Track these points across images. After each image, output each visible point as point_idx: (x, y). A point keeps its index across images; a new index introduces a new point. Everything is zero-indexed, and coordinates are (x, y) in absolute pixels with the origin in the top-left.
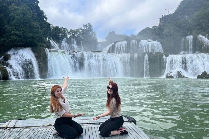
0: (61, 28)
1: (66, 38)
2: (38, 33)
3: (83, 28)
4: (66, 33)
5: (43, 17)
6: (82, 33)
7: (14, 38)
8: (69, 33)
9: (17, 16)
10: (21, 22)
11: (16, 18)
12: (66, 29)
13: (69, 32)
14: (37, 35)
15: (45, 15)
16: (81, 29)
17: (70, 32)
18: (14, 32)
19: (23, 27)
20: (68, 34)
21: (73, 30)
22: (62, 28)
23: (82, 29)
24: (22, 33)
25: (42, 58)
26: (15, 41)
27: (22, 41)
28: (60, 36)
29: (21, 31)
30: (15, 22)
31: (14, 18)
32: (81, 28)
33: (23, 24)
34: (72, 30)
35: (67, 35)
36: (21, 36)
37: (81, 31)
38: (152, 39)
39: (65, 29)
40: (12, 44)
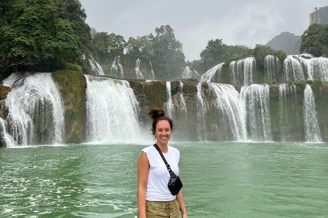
0: (110, 35)
1: (120, 54)
2: (68, 41)
3: (155, 35)
4: (121, 46)
5: (78, 13)
6: (153, 45)
7: (18, 51)
8: (126, 45)
9: (28, 6)
10: (34, 19)
11: (26, 11)
12: (122, 37)
13: (127, 42)
14: (66, 45)
15: (82, 9)
16: (151, 36)
17: (129, 42)
18: (19, 39)
19: (38, 29)
20: (125, 47)
21: (136, 39)
22: (113, 35)
23: (153, 37)
24: (36, 40)
25: (72, 95)
26: (20, 57)
27: (33, 57)
28: (109, 51)
29: (33, 36)
30: (23, 18)
31: (22, 12)
32: (151, 34)
33: (38, 22)
34: (134, 40)
35: (122, 50)
36: (33, 47)
37: (151, 41)
38: (312, 53)
39: (118, 37)
40: (13, 64)
